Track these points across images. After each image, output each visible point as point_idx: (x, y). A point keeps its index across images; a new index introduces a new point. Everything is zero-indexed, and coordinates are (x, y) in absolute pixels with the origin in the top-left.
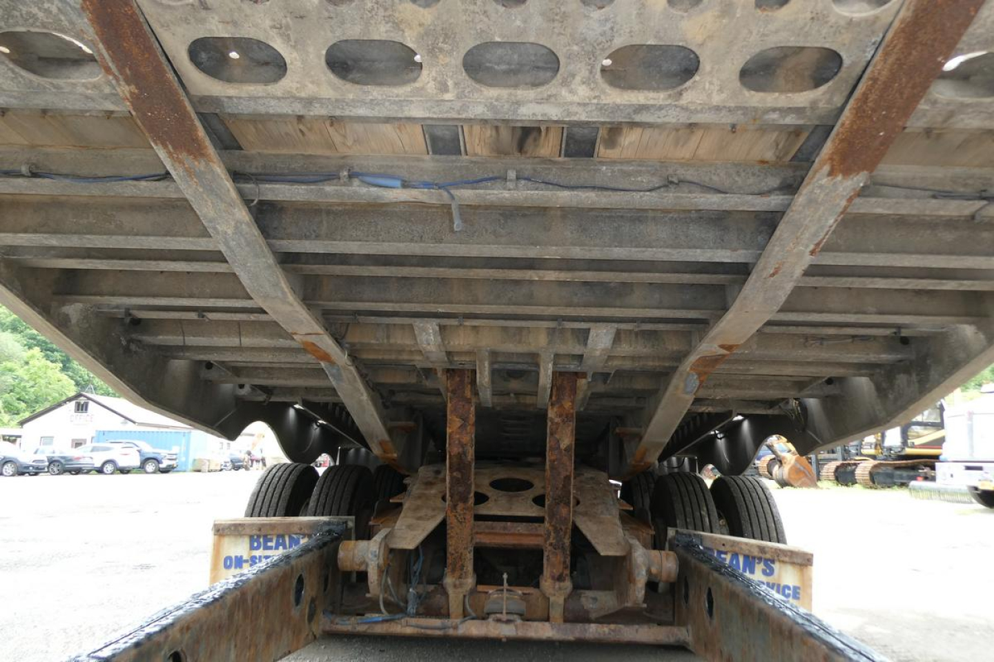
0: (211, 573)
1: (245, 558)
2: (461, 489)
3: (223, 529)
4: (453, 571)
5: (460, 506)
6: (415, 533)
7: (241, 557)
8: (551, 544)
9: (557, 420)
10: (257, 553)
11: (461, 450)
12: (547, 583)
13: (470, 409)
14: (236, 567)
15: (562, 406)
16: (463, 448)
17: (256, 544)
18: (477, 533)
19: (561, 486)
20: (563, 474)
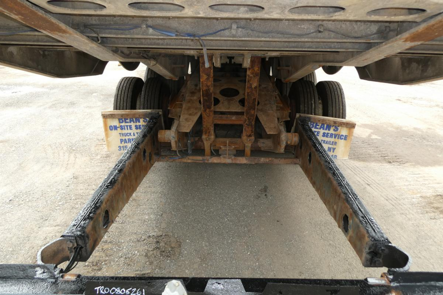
0: (105, 132)
1: (118, 126)
2: (208, 104)
3: (106, 116)
4: (206, 133)
5: (208, 110)
6: (189, 123)
7: (116, 126)
8: (246, 124)
9: (251, 75)
10: (123, 124)
11: (207, 88)
12: (244, 137)
13: (210, 71)
14: (115, 130)
15: (254, 69)
16: (208, 87)
17: (121, 121)
18: (215, 120)
19: (252, 102)
20: (253, 98)
